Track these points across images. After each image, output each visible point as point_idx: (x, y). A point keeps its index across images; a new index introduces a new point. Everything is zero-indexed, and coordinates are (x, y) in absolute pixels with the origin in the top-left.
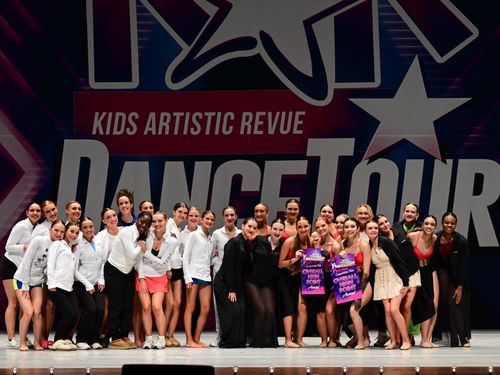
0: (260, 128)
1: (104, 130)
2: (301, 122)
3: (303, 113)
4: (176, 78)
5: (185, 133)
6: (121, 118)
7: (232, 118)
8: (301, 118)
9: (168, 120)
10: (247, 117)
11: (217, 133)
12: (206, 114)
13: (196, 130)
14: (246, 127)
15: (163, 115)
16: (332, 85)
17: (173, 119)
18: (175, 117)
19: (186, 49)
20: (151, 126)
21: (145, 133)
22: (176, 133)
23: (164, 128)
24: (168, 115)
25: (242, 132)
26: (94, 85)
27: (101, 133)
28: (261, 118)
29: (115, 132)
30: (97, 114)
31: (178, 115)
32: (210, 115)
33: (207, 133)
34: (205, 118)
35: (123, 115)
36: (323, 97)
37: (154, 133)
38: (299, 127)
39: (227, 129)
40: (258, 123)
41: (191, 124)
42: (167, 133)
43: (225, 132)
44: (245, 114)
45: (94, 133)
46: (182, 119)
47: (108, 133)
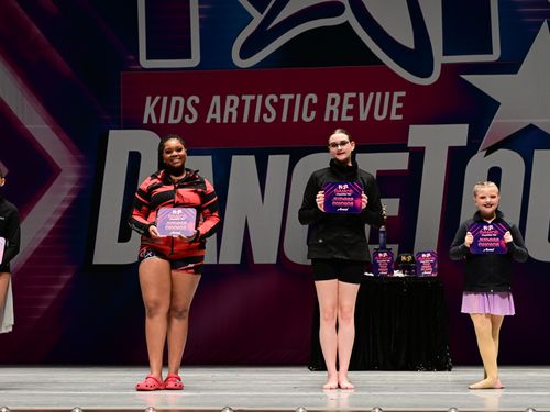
0: (349, 113)
1: (158, 118)
2: (401, 105)
3: (403, 94)
4: (245, 54)
5: (257, 120)
6: (178, 103)
7: (315, 101)
8: (400, 100)
9: (236, 104)
10: (333, 101)
11: (295, 119)
12: (282, 96)
13: (269, 116)
14: (332, 112)
15: (229, 98)
16: (439, 59)
17: (242, 103)
18: (244, 101)
19: (258, 18)
20: (214, 112)
21: (208, 121)
22: (245, 120)
23: (231, 114)
24: (236, 98)
25: (327, 119)
26: (145, 63)
27: (154, 121)
28: (351, 101)
29: (171, 121)
30: (149, 98)
31: (248, 98)
32: (287, 97)
33: (284, 119)
34: (281, 102)
35: (181, 99)
36: (428, 74)
37: (218, 121)
38: (399, 111)
39: (309, 115)
40: (346, 107)
41: (264, 110)
42: (234, 120)
43: (305, 118)
44: (330, 96)
45: (145, 121)
46: (253, 103)
47: (162, 121)
